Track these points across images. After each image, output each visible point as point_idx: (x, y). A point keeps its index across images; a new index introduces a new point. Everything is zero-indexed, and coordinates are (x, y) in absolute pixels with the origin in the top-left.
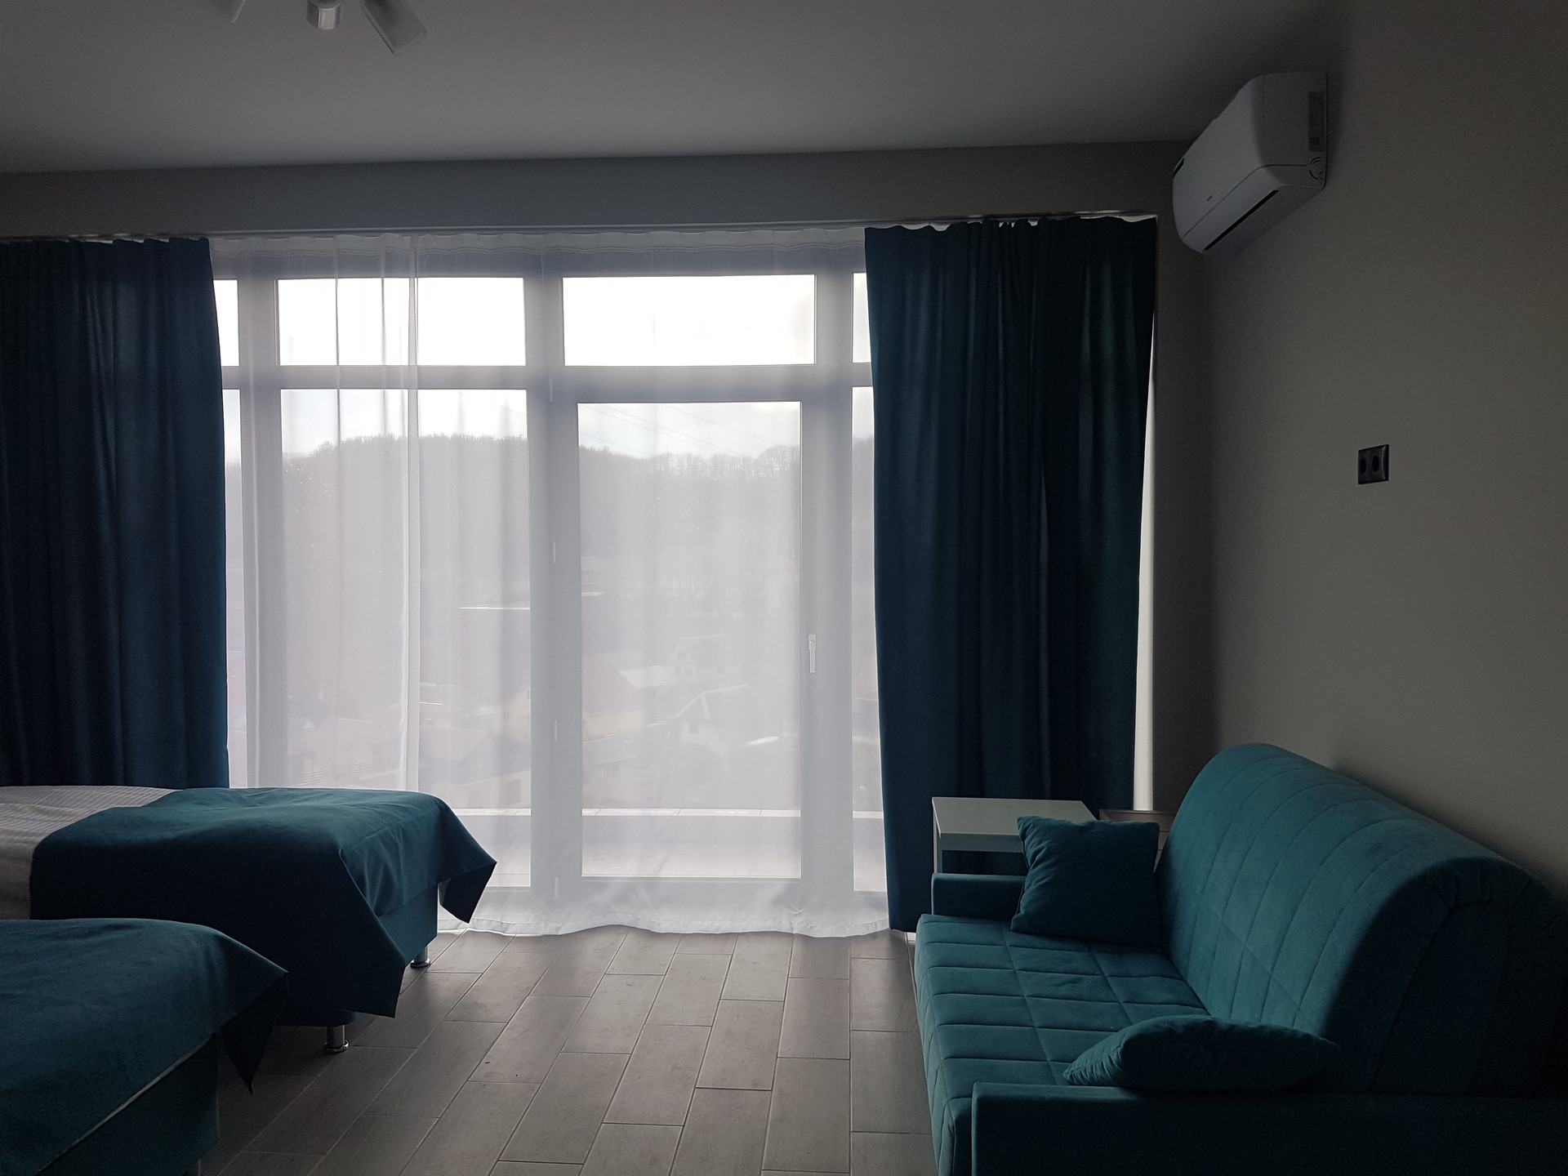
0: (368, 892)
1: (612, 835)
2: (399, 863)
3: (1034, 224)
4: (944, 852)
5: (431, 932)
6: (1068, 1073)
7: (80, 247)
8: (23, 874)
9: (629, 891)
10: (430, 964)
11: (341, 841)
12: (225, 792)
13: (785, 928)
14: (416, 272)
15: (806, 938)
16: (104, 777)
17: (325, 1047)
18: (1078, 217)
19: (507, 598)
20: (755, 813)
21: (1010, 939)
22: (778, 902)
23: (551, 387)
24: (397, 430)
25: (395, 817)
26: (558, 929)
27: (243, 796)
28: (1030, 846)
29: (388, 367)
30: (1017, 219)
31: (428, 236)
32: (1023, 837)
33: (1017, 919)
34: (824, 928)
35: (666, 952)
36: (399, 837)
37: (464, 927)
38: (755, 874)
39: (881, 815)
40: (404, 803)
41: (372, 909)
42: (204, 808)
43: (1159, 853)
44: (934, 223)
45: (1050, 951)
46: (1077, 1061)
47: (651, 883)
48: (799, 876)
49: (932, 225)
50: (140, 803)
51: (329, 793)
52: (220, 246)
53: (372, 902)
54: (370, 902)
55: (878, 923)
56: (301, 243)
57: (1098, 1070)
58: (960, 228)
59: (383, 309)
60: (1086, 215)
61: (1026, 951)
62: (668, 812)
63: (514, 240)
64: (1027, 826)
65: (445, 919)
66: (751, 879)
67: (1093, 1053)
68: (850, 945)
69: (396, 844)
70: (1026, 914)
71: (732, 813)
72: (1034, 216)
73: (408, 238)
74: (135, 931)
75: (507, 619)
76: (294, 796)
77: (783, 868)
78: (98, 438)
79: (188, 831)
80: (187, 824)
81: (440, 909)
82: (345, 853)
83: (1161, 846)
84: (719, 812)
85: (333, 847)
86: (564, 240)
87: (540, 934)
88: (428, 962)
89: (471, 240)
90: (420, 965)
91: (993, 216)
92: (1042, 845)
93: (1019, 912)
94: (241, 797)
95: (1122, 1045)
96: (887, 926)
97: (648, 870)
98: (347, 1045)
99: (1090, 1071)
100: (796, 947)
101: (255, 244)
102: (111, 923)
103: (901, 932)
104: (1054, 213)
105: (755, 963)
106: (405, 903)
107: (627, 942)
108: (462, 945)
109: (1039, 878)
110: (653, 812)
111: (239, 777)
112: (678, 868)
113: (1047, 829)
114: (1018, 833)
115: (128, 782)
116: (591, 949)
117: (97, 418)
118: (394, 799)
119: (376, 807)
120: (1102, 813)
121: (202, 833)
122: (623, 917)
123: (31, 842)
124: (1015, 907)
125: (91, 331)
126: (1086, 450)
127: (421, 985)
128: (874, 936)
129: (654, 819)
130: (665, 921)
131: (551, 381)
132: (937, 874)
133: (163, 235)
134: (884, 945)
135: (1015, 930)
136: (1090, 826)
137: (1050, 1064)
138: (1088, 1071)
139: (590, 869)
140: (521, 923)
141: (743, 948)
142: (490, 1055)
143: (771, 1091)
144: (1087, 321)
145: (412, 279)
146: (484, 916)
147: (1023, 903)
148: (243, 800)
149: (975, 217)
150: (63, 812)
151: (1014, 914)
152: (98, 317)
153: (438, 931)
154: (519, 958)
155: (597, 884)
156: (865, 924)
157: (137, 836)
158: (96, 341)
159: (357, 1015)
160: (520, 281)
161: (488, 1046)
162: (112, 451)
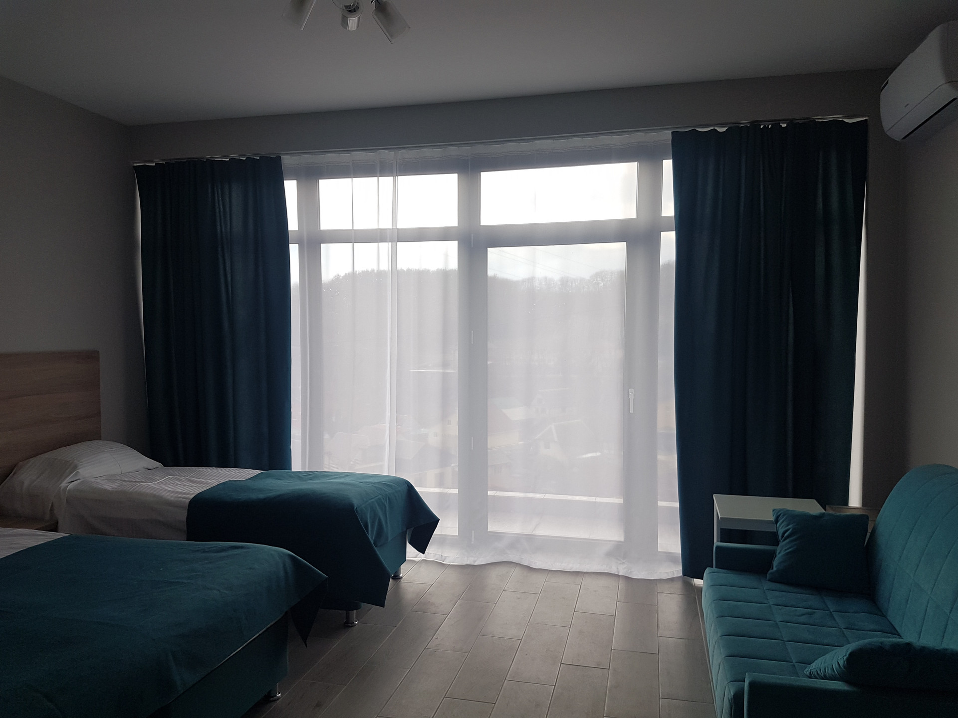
0: (370, 532)
1: (506, 508)
2: (386, 516)
3: (784, 125)
4: (721, 529)
5: (403, 559)
6: (808, 671)
7: (212, 163)
8: (183, 516)
9: (516, 542)
10: (402, 578)
11: (356, 502)
12: (290, 472)
13: (614, 571)
14: (397, 173)
15: (627, 579)
16: (224, 463)
17: (345, 623)
18: (814, 120)
19: (445, 364)
20: (592, 499)
21: (767, 585)
22: (610, 555)
23: (472, 238)
24: (385, 266)
25: (384, 490)
26: (475, 561)
27: (300, 475)
28: (780, 528)
29: (381, 230)
30: (773, 122)
31: (404, 151)
32: (777, 521)
33: (771, 573)
34: (639, 573)
35: (540, 581)
36: (386, 501)
37: (421, 556)
38: (593, 537)
39: (677, 505)
40: (389, 482)
41: (372, 542)
42: (279, 481)
43: (868, 534)
44: (717, 127)
45: (794, 594)
46: (814, 664)
47: (530, 538)
48: (622, 540)
49: (716, 128)
50: (244, 478)
51: (348, 475)
52: (288, 161)
53: (372, 538)
54: (371, 537)
55: (675, 572)
56: (332, 157)
57: (830, 670)
58: (735, 130)
59: (378, 196)
60: (819, 119)
61: (777, 593)
62: (538, 496)
63: (454, 151)
64: (779, 515)
65: (411, 552)
66: (589, 539)
67: (825, 660)
68: (657, 585)
69: (385, 505)
70: (777, 571)
71: (577, 498)
72: (784, 121)
73: (392, 153)
74: (245, 550)
75: (445, 377)
76: (327, 476)
77: (612, 534)
78: (222, 272)
79: (271, 494)
80: (271, 490)
81: (408, 545)
82: (358, 509)
83: (869, 530)
84: (569, 497)
85: (351, 506)
86: (481, 149)
87: (464, 563)
88: (401, 576)
89: (428, 152)
90: (397, 577)
91: (757, 121)
92: (790, 527)
93: (772, 569)
94: (299, 476)
95: (847, 655)
96: (681, 574)
97: (528, 530)
98: (357, 622)
99: (824, 670)
100: (622, 584)
101: (307, 159)
102: (233, 545)
103: (690, 578)
104: (798, 118)
105: (596, 591)
106: (389, 540)
107: (515, 572)
108: (420, 567)
109: (787, 548)
110: (531, 495)
111: (297, 464)
112: (546, 530)
113: (792, 517)
114: (772, 519)
115: (236, 466)
116: (494, 575)
117: (221, 260)
118: (383, 480)
119: (374, 484)
120: (827, 507)
121: (279, 496)
122: (513, 557)
123: (187, 498)
124: (770, 566)
125: (217, 210)
126: (820, 270)
127: (397, 588)
128: (672, 580)
129: (531, 499)
130: (539, 562)
131: (472, 235)
132: (716, 543)
133: (255, 155)
134: (678, 585)
135: (769, 580)
136: (822, 515)
137: (796, 664)
138: (822, 670)
139: (492, 527)
140: (452, 556)
141: (587, 581)
142: (438, 634)
143: (609, 669)
144: (820, 186)
145: (394, 177)
146: (432, 550)
147: (776, 563)
148: (299, 477)
149: (744, 122)
150: (203, 481)
151: (769, 570)
152: (221, 202)
153: (407, 558)
154: (452, 577)
155: (497, 536)
156: (666, 572)
157: (244, 496)
158: (220, 217)
159: (363, 605)
160: (456, 175)
161: (437, 628)
162: (229, 279)
